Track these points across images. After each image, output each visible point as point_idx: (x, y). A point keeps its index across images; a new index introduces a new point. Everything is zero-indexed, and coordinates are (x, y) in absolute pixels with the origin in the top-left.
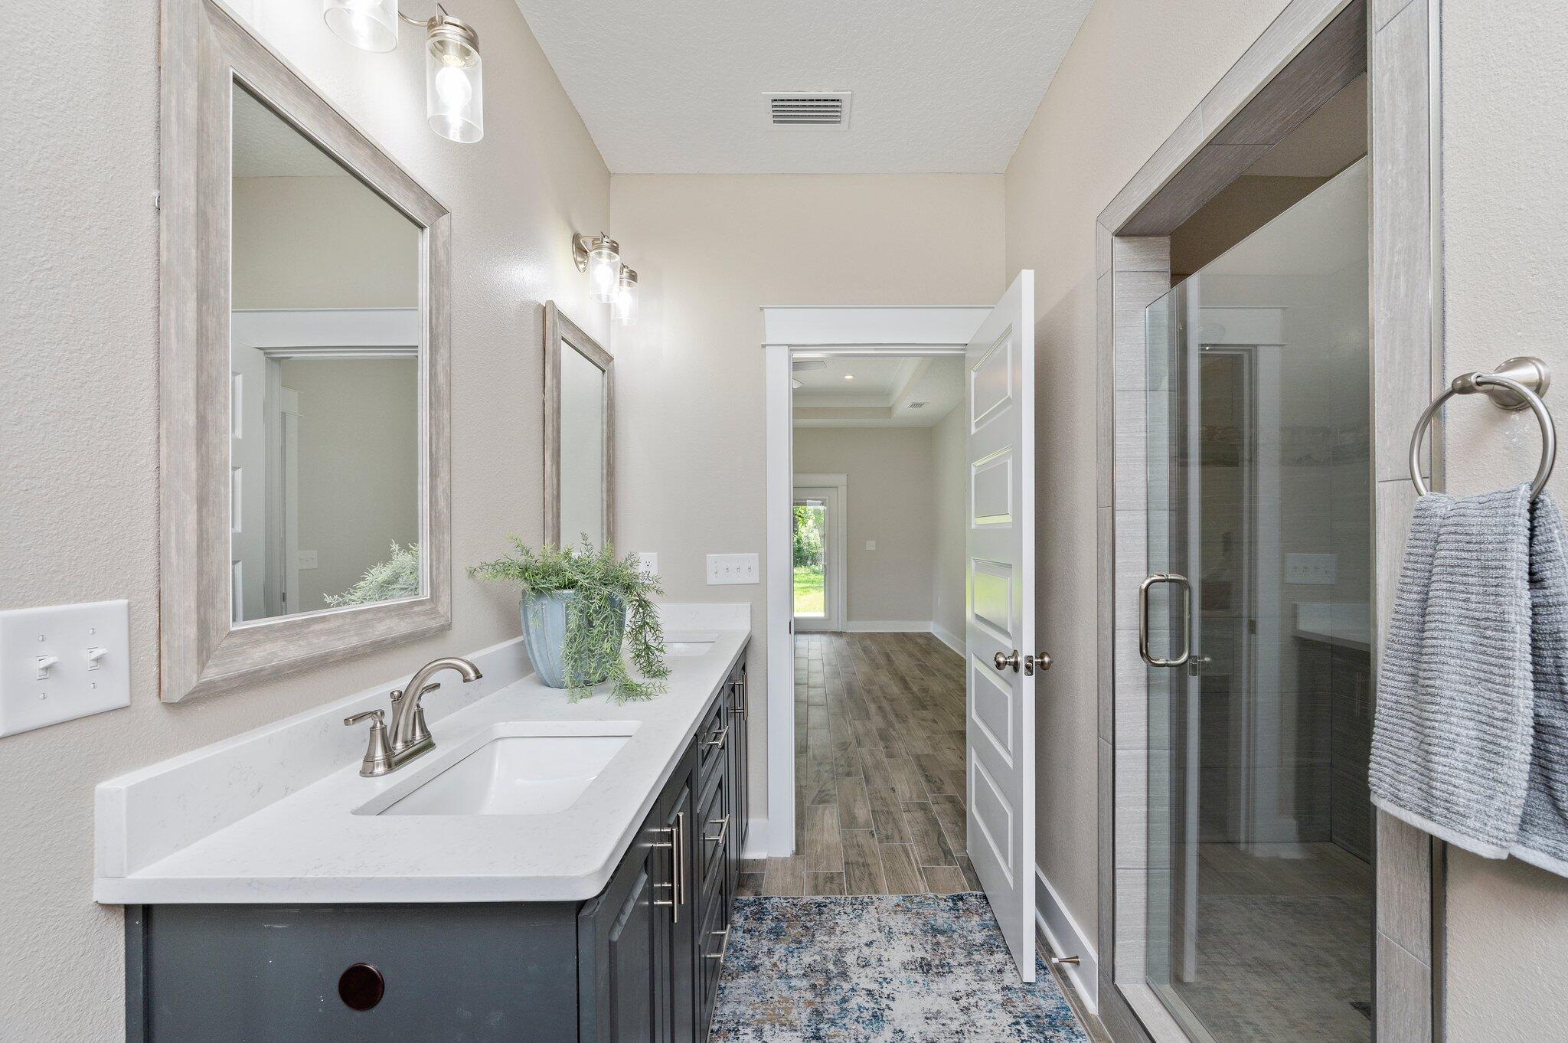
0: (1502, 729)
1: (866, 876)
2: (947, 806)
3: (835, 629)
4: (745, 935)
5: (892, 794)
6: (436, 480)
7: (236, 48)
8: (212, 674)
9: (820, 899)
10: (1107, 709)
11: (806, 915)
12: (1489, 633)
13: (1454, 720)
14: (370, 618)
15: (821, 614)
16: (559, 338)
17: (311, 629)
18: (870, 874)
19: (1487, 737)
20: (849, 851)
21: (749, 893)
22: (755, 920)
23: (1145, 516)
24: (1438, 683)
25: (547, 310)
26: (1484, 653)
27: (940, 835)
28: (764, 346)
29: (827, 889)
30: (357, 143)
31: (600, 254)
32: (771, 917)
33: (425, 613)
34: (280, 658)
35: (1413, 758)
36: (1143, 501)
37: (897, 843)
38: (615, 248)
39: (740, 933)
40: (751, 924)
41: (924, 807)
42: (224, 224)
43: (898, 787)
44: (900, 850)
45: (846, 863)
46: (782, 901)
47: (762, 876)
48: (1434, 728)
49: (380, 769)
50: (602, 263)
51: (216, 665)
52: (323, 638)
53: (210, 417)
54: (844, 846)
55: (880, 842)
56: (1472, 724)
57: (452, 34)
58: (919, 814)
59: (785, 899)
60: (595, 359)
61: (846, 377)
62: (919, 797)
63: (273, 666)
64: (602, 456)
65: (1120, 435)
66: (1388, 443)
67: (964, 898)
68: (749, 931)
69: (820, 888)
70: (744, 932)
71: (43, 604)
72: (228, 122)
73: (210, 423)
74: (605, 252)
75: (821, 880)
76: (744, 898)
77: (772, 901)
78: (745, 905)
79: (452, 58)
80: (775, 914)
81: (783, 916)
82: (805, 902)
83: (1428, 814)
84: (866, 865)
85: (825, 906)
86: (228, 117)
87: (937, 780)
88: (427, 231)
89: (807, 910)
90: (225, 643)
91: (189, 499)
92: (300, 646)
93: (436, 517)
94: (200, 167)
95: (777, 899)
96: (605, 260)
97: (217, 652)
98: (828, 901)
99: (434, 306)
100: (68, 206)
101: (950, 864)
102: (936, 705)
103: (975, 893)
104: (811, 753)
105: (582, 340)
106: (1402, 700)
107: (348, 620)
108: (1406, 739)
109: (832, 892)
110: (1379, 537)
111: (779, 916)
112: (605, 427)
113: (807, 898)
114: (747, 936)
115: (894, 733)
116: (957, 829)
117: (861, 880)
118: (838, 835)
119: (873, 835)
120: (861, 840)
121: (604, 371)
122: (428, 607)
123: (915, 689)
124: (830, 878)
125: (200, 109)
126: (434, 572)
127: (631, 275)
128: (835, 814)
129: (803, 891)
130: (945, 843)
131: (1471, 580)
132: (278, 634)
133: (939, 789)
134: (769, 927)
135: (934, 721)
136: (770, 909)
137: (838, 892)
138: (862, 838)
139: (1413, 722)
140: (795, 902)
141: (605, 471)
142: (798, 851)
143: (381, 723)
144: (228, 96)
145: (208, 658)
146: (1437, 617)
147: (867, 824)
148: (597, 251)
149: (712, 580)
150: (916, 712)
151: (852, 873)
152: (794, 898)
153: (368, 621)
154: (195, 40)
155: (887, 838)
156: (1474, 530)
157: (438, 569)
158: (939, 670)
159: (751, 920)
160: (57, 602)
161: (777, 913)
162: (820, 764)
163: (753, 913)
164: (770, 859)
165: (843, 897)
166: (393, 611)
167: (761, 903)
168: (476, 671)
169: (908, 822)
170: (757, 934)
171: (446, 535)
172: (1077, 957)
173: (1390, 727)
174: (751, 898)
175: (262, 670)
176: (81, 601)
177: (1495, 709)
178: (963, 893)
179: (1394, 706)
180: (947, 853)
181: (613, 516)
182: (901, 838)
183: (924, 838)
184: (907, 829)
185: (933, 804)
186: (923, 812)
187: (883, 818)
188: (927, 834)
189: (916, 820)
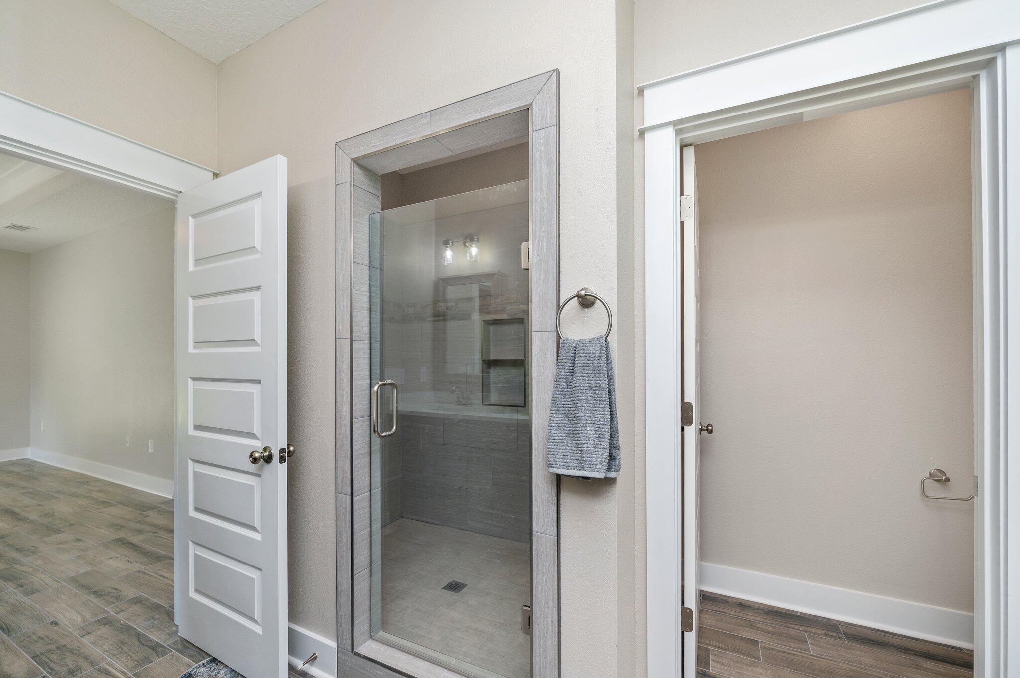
0: (603, 428)
2: (136, 608)
5: (56, 628)
10: (346, 472)
12: (597, 392)
13: (588, 428)
19: (598, 432)
23: (368, 345)
24: (581, 414)
26: (595, 400)
27: (139, 636)
35: (570, 448)
36: (367, 335)
41: (106, 622)
43: (62, 618)
48: (582, 433)
56: (593, 429)
58: (104, 630)
62: (95, 615)
65: (357, 292)
66: (538, 314)
67: (193, 673)
83: (582, 469)
87: (110, 590)
101: (164, 654)
102: (72, 525)
103: (201, 663)
106: (561, 425)
108: (565, 441)
110: (534, 356)
115: (24, 568)
116: (156, 622)
123: (33, 516)
130: (150, 640)
131: (590, 372)
133: (117, 598)
135: (79, 540)
139: (567, 433)
146: (579, 388)
150: (47, 539)
156: (591, 352)
158: (59, 492)
169: (92, 643)
172: (315, 654)
173: (556, 438)
177: (600, 421)
178: (190, 670)
179: (557, 428)
180: (156, 648)
182: (92, 663)
183: (121, 648)
184: (96, 652)
185: (116, 614)
186: (107, 626)
187: (54, 657)
188: (123, 643)
189: (101, 637)
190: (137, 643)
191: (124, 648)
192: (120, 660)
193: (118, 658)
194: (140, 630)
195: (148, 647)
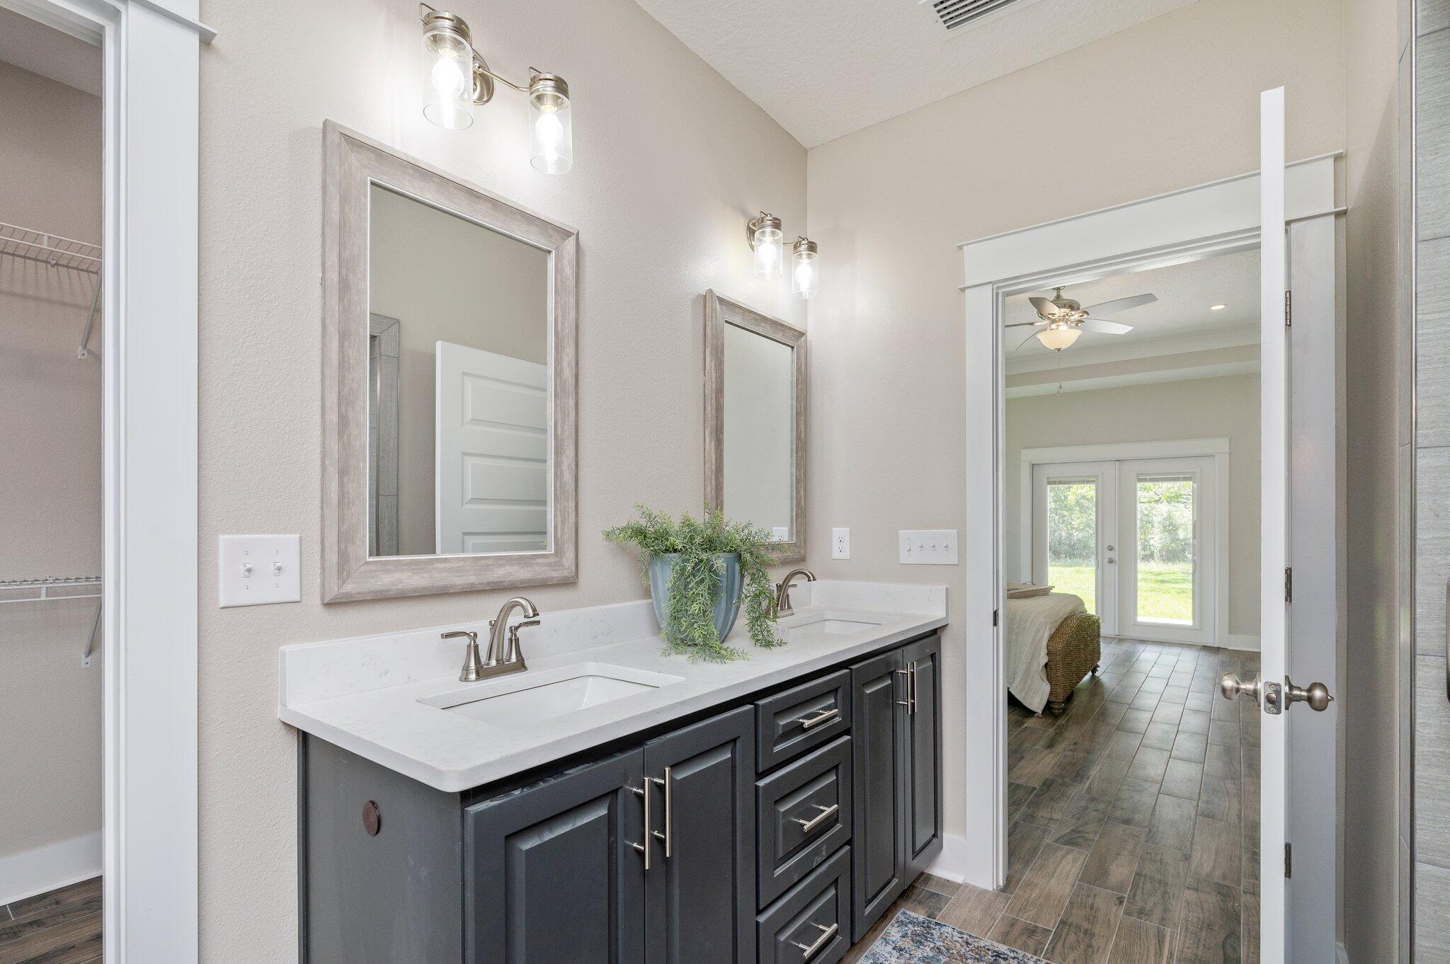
1: (1082, 947)
3: (1210, 643)
4: (894, 952)
5: (1181, 862)
6: (561, 457)
7: (372, 162)
8: (350, 587)
9: (1003, 948)
11: (975, 958)
14: (490, 563)
15: (1188, 622)
16: (722, 321)
17: (434, 566)
18: (1090, 946)
20: (1074, 911)
21: (923, 911)
22: (913, 941)
25: (707, 298)
27: (1233, 934)
28: (963, 290)
29: (1020, 942)
30: (477, 200)
31: (763, 233)
32: (932, 945)
33: (549, 565)
34: (404, 584)
37: (1151, 924)
38: (777, 224)
39: (889, 948)
40: (907, 944)
41: (1225, 892)
42: (363, 285)
43: (1197, 857)
44: (1152, 932)
45: (1062, 922)
46: (955, 933)
47: (947, 900)
49: (473, 676)
50: (765, 241)
51: (354, 583)
52: (445, 574)
53: (351, 415)
54: (1071, 903)
55: (1128, 913)
57: (547, 88)
58: (1212, 899)
59: (961, 933)
60: (778, 336)
61: (1213, 308)
62: (1225, 877)
63: (399, 589)
64: (792, 432)
68: (901, 950)
69: (1011, 937)
70: (894, 949)
71: (248, 533)
72: (366, 215)
73: (352, 420)
74: (768, 230)
75: (1017, 929)
76: (913, 915)
77: (943, 929)
78: (910, 922)
79: (549, 108)
80: (938, 944)
81: (948, 950)
82: (983, 945)
84: (1089, 934)
85: (1005, 959)
86: (366, 212)
88: (553, 254)
89: (980, 955)
90: (362, 569)
91: (333, 470)
92: (423, 578)
93: (561, 487)
94: (342, 249)
95: (950, 930)
96: (768, 238)
97: (356, 574)
98: (1012, 955)
99: (560, 314)
100: (265, 295)
104: (1087, 785)
105: (755, 320)
107: (469, 563)
109: (1025, 947)
111: (942, 948)
112: (794, 402)
113: (986, 942)
114: (895, 953)
117: (1072, 948)
118: (1069, 887)
119: (1121, 902)
120: (1099, 902)
121: (793, 348)
122: (552, 560)
124: (1031, 931)
125: (342, 211)
126: (559, 532)
127: (810, 246)
128: (1081, 861)
129: (987, 933)
130: (1235, 949)
132: (406, 567)
134: (925, 954)
136: (936, 936)
137: (1032, 949)
138: (1102, 898)
140: (970, 940)
141: (794, 446)
142: (1005, 889)
143: (475, 641)
144: (366, 197)
145: (348, 577)
147: (1120, 888)
148: (761, 230)
149: (904, 558)
151: (1063, 937)
152: (970, 936)
153: (488, 565)
154: (338, 168)
155: (1141, 912)
157: (563, 529)
159: (908, 939)
160: (257, 533)
161: (942, 944)
162: (1093, 800)
163: (915, 934)
164: (966, 886)
165: (1035, 958)
166: (514, 560)
167: (928, 927)
168: (534, 610)
169: (1186, 902)
170: (907, 956)
171: (570, 502)
174: (921, 918)
175: (389, 590)
176: (271, 533)
180: (1231, 961)
181: (805, 491)
182: (1163, 919)
183: (1201, 929)
184: (1179, 911)
185: (1244, 892)
186: (1219, 898)
187: (1148, 886)
188: (1210, 926)
189: (1201, 902)
190: (1221, 939)
191: (1203, 933)
192: (1185, 941)
193: (1186, 936)
194: (1242, 929)
195: (1225, 953)
